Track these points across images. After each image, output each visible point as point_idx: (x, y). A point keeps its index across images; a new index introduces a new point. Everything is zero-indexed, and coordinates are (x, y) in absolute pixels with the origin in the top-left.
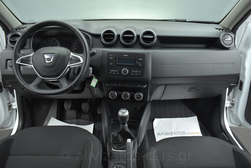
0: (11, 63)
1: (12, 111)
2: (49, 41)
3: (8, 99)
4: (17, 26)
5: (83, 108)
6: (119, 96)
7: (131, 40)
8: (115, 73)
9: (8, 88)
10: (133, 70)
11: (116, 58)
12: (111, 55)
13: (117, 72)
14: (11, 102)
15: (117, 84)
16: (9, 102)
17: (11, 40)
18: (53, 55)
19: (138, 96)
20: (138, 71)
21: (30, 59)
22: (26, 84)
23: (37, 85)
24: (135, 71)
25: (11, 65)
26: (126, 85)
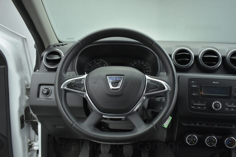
0: (45, 89)
1: (32, 152)
2: (95, 64)
3: (29, 137)
4: (55, 43)
5: (125, 153)
6: (201, 142)
7: (215, 63)
8: (200, 107)
9: (30, 123)
10: (227, 104)
11: (201, 87)
12: (193, 82)
13: (204, 106)
14: (32, 141)
15: (200, 124)
16: (30, 141)
17: (47, 58)
18: (121, 78)
19: (229, 141)
20: (234, 105)
21: (82, 82)
22: (76, 123)
23: (93, 125)
24: (231, 104)
25: (45, 92)
26: (215, 124)
